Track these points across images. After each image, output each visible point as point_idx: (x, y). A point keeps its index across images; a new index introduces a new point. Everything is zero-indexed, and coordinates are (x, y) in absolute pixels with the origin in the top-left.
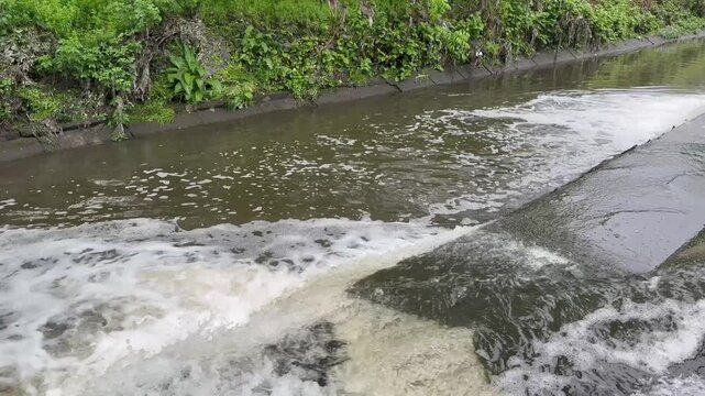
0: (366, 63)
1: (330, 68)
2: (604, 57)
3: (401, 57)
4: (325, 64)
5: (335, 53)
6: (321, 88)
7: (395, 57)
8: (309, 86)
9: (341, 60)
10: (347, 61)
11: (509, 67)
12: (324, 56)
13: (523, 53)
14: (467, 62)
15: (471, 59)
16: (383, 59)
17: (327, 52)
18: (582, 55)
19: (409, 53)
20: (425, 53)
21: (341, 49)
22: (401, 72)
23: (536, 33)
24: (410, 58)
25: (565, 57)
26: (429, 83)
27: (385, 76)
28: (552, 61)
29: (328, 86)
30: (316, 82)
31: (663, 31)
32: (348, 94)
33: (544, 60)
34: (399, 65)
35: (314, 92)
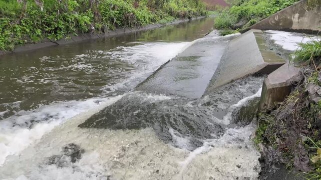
0: (39, 32)
1: (19, 34)
2: (142, 31)
3: (56, 29)
4: (16, 32)
5: (20, 27)
6: (16, 44)
7: (53, 28)
8: (9, 43)
9: (25, 30)
10: (28, 30)
11: (106, 35)
12: (15, 27)
13: (111, 29)
14: (88, 32)
15: (90, 31)
16: (47, 30)
17: (16, 26)
18: (134, 30)
19: (60, 26)
20: (68, 27)
21: (24, 24)
22: (57, 36)
23: (115, 20)
24: (60, 29)
25: (128, 31)
26: (72, 41)
27: (49, 38)
28: (123, 33)
29: (19, 43)
30: (12, 41)
31: (160, 21)
32: (31, 47)
33: (120, 32)
34: (56, 33)
35: (12, 46)
